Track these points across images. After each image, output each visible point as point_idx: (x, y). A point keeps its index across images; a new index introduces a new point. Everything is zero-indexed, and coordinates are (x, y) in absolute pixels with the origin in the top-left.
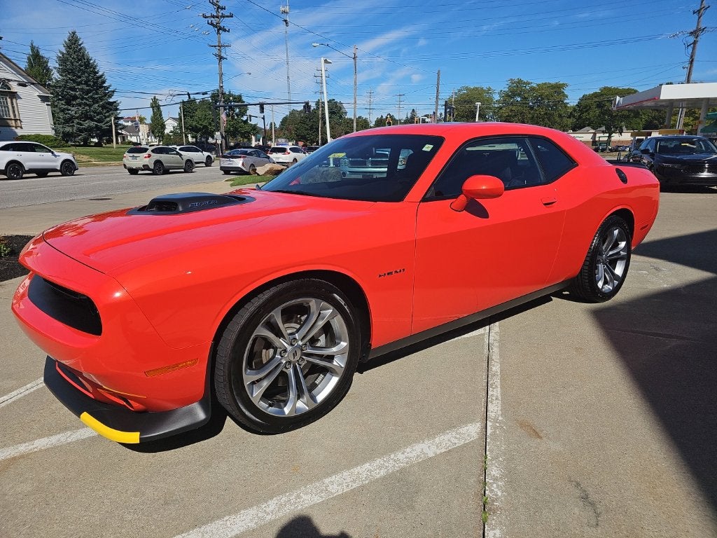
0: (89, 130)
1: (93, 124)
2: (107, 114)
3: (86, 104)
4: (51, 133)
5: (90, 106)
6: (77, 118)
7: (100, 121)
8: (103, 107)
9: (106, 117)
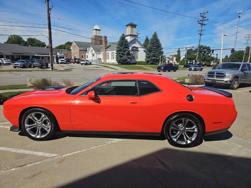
0: (154, 59)
1: (155, 58)
2: (160, 55)
3: (154, 52)
4: (144, 61)
5: (155, 53)
6: (151, 56)
7: (157, 57)
8: (159, 53)
9: (159, 56)
